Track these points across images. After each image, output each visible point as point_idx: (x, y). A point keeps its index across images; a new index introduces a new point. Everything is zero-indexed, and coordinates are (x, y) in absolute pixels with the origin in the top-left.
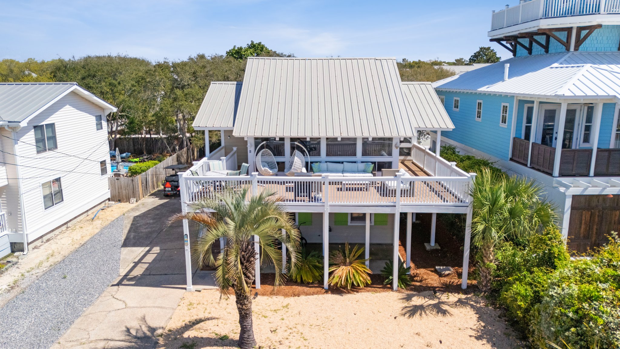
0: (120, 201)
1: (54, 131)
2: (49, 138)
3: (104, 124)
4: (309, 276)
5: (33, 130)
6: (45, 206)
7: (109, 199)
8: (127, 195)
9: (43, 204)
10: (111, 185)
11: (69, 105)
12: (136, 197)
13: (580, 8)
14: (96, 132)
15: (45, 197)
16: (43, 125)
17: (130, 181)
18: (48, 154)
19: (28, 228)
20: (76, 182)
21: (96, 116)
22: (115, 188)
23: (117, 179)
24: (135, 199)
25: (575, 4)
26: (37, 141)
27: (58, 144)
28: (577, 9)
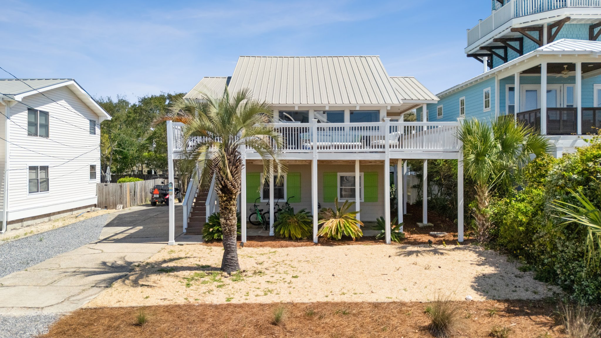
0: (106, 207)
1: (47, 120)
2: (41, 125)
3: (98, 131)
4: (297, 230)
5: (27, 112)
6: (30, 189)
7: (95, 206)
8: (114, 202)
9: (28, 188)
10: (99, 190)
11: (65, 101)
12: (123, 203)
13: (548, 5)
14: (88, 135)
15: (30, 181)
16: (37, 110)
17: (119, 187)
18: (38, 139)
19: (9, 206)
20: (63, 177)
21: (90, 121)
22: (103, 194)
23: (106, 185)
24: (122, 206)
25: (543, 3)
26: (30, 124)
27: (50, 133)
28: (546, 6)
